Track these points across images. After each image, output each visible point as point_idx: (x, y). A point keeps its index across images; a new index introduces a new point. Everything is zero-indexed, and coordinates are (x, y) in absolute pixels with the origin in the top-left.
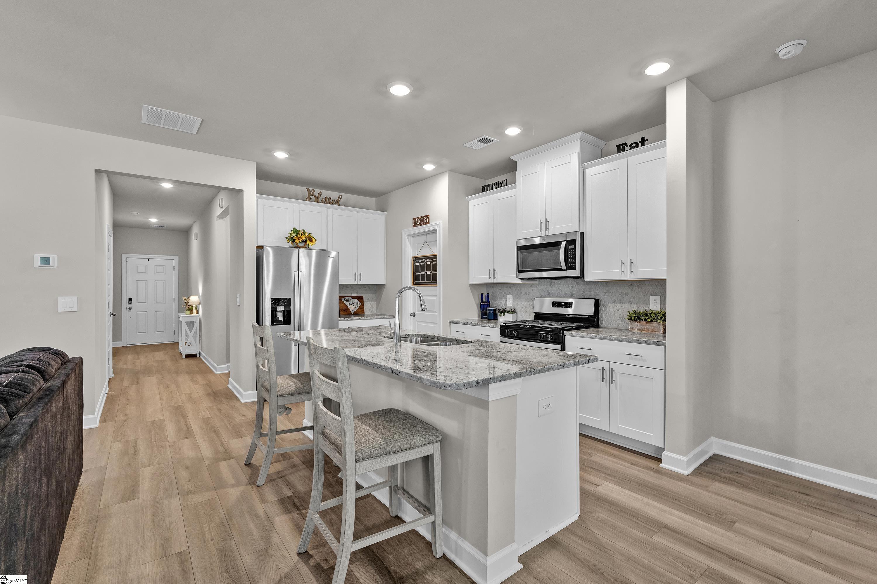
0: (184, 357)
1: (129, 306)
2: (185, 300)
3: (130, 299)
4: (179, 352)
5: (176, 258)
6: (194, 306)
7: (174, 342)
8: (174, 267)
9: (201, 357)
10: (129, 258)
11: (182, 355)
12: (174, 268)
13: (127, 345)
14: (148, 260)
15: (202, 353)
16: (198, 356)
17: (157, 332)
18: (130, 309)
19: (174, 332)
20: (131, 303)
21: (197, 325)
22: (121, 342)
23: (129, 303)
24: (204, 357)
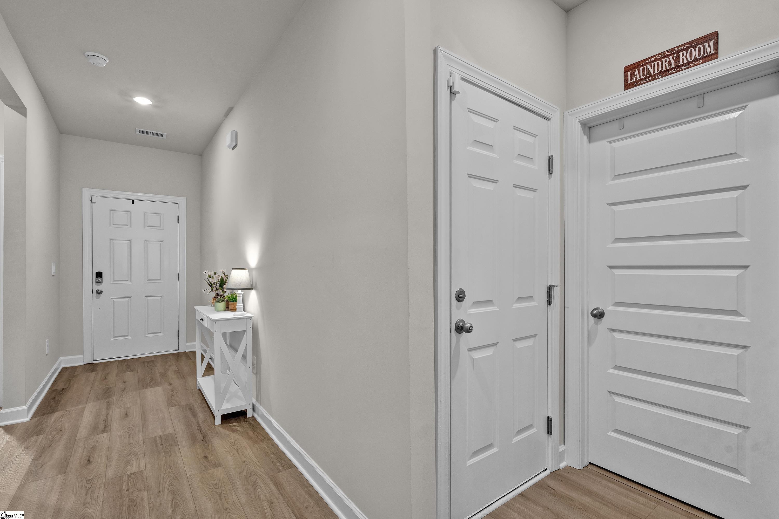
0: (218, 421)
1: (97, 287)
2: (211, 277)
3: (99, 275)
4: (198, 389)
5: (183, 201)
6: (240, 294)
7: (178, 352)
8: (178, 217)
9: (256, 416)
10: (97, 196)
11: (214, 417)
12: (178, 219)
13: (94, 362)
14: (133, 203)
15: (261, 408)
16: (249, 415)
17: (149, 334)
18: (99, 293)
19: (179, 333)
20: (101, 282)
21: (247, 340)
22: (81, 356)
23: (97, 282)
24: (263, 417)
